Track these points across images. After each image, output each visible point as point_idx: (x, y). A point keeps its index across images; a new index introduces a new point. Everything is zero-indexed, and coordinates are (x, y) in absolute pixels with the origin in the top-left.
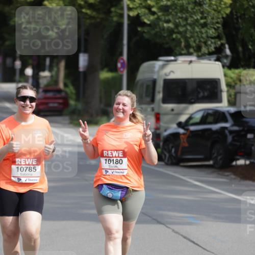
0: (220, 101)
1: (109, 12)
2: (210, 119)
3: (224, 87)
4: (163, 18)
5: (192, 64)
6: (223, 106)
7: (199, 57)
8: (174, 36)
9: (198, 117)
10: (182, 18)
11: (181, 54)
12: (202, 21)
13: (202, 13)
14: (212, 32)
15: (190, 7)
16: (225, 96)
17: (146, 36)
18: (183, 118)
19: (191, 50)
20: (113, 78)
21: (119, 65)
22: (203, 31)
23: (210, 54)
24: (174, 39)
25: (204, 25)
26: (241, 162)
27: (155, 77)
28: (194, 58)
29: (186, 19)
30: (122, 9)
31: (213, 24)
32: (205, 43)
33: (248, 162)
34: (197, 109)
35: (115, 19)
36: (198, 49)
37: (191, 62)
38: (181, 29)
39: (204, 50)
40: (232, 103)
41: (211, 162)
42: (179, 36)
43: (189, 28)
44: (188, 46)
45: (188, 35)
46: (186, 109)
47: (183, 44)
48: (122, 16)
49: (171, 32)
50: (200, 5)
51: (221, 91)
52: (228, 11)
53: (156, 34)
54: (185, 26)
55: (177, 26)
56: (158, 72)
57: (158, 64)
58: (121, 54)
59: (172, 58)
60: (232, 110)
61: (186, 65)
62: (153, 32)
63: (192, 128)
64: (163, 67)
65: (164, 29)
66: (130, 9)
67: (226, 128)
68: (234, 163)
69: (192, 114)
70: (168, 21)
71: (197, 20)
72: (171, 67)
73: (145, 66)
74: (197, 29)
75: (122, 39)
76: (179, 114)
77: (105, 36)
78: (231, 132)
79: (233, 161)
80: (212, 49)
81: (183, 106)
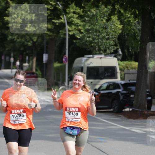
0: (116, 78)
1: (59, 32)
2: (111, 87)
3: (118, 70)
4: (87, 35)
5: (102, 59)
6: (118, 80)
7: (105, 55)
8: (93, 45)
9: (105, 86)
10: (96, 35)
11: (96, 54)
12: (107, 37)
13: (107, 33)
14: (112, 42)
15: (100, 30)
16: (119, 75)
17: (78, 45)
18: (97, 87)
19: (101, 52)
20: (61, 67)
21: (64, 60)
22: (108, 42)
23: (111, 53)
24: (92, 46)
25: (108, 39)
26: (127, 109)
27: (83, 66)
28: (102, 56)
29: (99, 36)
30: (65, 31)
31: (112, 38)
32: (109, 48)
33: (131, 110)
34: (104, 82)
35: (62, 36)
36: (105, 51)
37: (101, 58)
38: (96, 41)
39: (108, 51)
40: (122, 79)
41: (112, 110)
42: (95, 45)
43: (100, 40)
44: (100, 50)
45: (100, 44)
46: (99, 82)
47: (97, 49)
48: (65, 34)
49: (91, 42)
50: (106, 28)
51: (117, 73)
52: (120, 32)
53: (83, 43)
54: (98, 39)
55: (94, 39)
56: (84, 63)
57: (84, 59)
58: (65, 54)
59: (91, 56)
60: (123, 82)
61: (99, 59)
62: (81, 43)
63: (102, 92)
64: (87, 60)
65: (87, 41)
66: (69, 31)
67: (119, 92)
68: (124, 110)
69: (102, 85)
70: (89, 37)
71: (104, 37)
72: (91, 60)
73: (77, 60)
74: (104, 41)
75: (65, 46)
76: (95, 85)
77: (57, 45)
78: (122, 94)
79: (123, 109)
80: (112, 51)
81: (97, 80)
